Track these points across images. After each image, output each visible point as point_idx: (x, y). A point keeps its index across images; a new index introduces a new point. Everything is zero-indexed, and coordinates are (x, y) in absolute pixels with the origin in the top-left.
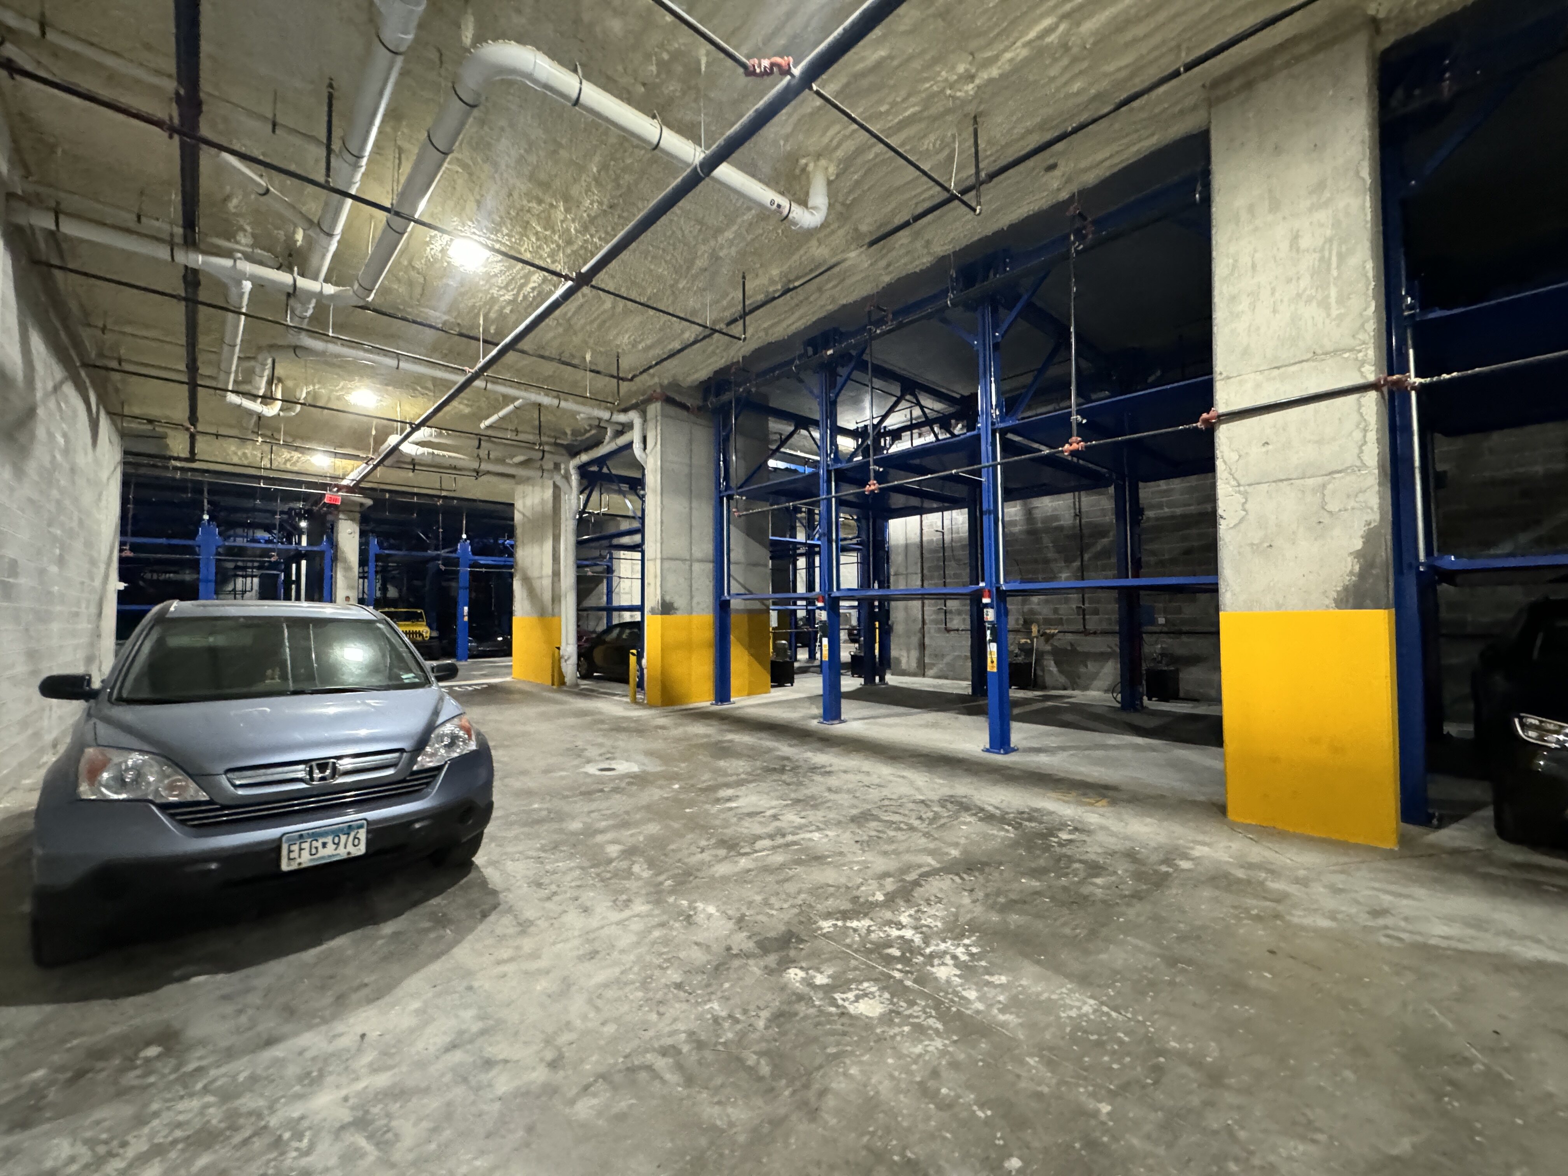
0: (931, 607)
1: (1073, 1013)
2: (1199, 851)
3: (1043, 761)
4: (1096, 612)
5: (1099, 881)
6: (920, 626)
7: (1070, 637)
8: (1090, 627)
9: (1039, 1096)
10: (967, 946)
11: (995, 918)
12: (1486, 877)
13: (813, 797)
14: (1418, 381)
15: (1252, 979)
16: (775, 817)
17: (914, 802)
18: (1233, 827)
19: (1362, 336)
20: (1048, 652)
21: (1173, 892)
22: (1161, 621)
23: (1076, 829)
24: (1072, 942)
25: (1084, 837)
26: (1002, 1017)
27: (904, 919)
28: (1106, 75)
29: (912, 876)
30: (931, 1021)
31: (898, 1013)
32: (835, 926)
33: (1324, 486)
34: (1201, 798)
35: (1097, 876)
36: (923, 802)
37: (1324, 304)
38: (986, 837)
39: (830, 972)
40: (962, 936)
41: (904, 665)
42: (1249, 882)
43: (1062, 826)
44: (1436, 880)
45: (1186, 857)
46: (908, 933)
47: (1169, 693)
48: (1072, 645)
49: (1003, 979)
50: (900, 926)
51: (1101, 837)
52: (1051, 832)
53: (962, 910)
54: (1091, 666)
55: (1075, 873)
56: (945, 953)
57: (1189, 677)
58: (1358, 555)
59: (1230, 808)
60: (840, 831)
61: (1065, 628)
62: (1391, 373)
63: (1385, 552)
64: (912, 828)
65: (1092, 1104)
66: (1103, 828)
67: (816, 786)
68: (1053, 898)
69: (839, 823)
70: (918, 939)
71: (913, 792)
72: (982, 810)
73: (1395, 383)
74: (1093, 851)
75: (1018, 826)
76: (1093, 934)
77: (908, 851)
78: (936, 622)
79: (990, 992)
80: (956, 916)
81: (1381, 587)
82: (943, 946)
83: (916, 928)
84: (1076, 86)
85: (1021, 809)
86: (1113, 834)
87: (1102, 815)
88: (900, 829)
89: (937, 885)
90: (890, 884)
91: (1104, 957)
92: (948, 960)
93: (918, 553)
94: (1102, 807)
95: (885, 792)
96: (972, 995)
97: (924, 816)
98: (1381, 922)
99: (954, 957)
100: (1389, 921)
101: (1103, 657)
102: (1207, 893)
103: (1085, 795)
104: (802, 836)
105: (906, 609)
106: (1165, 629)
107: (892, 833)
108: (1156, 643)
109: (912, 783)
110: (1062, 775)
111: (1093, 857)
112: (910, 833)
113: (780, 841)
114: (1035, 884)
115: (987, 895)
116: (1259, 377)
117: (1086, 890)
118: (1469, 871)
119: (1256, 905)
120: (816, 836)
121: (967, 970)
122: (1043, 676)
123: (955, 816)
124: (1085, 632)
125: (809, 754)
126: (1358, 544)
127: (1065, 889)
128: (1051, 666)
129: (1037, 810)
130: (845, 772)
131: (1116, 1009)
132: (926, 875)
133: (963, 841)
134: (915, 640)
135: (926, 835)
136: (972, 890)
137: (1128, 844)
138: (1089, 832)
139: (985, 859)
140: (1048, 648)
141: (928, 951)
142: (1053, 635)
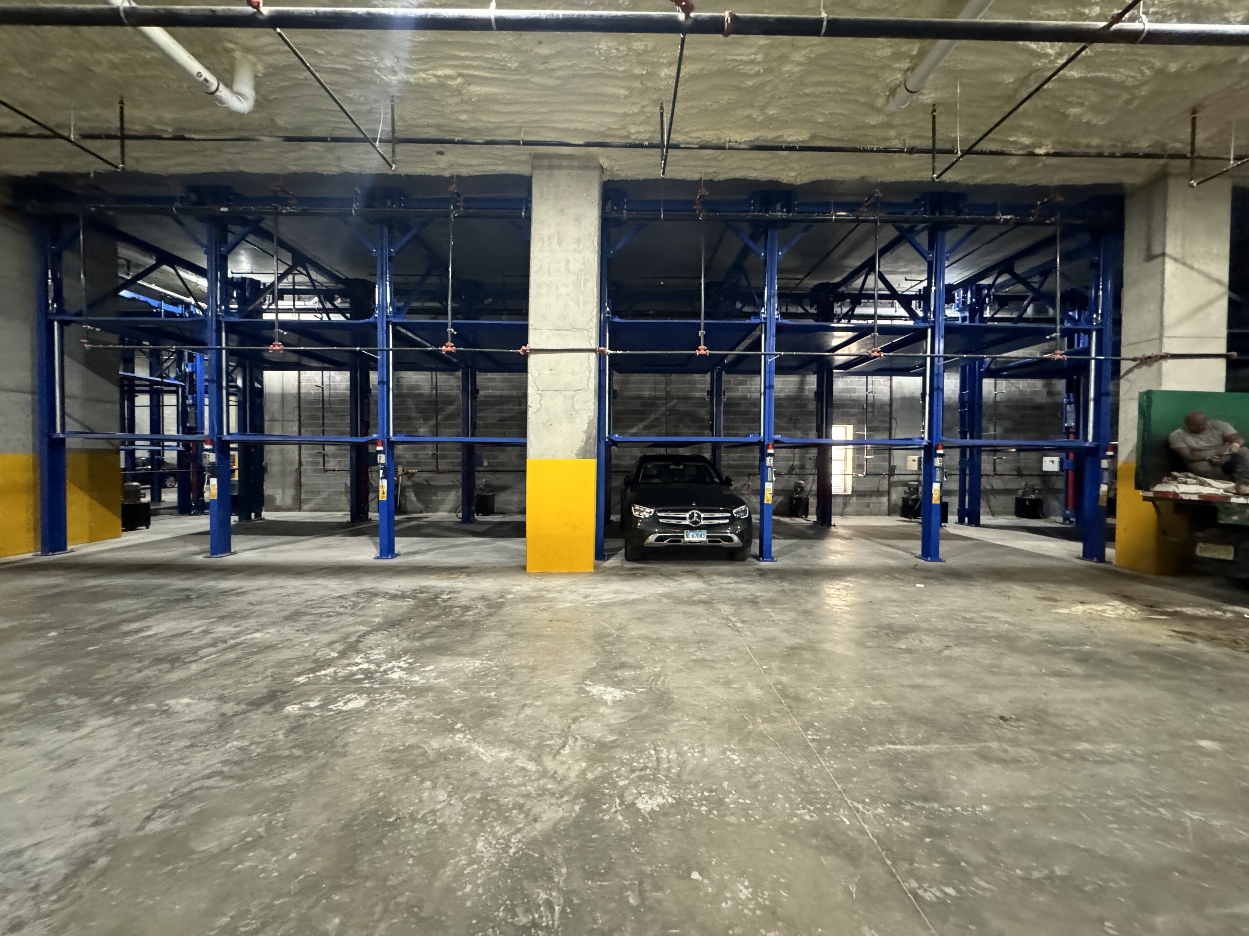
0: (306, 452)
1: (471, 668)
2: (515, 589)
3: (418, 559)
4: (444, 457)
5: (470, 613)
6: (297, 466)
7: (426, 475)
8: (441, 468)
9: (464, 701)
10: (405, 661)
11: (417, 644)
12: (621, 575)
13: (237, 612)
14: (610, 352)
15: (545, 632)
16: (206, 632)
17: (333, 598)
18: (529, 575)
19: (591, 324)
20: (409, 487)
21: (507, 609)
22: (485, 464)
23: (450, 592)
24: (464, 642)
25: (456, 595)
26: (436, 681)
27: (358, 660)
28: (481, 121)
29: (354, 638)
30: (398, 696)
31: (375, 700)
32: (309, 678)
33: (573, 396)
34: (513, 565)
35: (468, 611)
36: (341, 597)
37: (577, 302)
38: (395, 607)
39: (319, 698)
40: (400, 657)
41: (278, 502)
42: (538, 597)
43: (442, 592)
44: (607, 580)
45: (509, 593)
46: (365, 666)
47: (488, 510)
48: (427, 481)
49: (432, 667)
50: (357, 664)
51: (465, 593)
52: (436, 597)
53: (395, 647)
54: (440, 496)
55: (456, 612)
56: (393, 667)
57: (501, 499)
58: (586, 432)
59: (528, 567)
60: (279, 628)
61: (423, 468)
62: (600, 346)
63: (594, 432)
64: (339, 614)
65: (487, 695)
66: (465, 589)
67: (236, 604)
68: (447, 627)
69: (274, 623)
70: (373, 667)
71: (329, 592)
72: (387, 593)
73: (602, 351)
74: (463, 600)
75: (414, 598)
76: (472, 636)
77: (343, 626)
78: (313, 463)
79: (427, 674)
80: (393, 649)
81: (593, 448)
82: (390, 665)
83: (368, 662)
84: (463, 117)
85: (414, 588)
86: (472, 590)
87: (463, 582)
88: (330, 616)
89: (371, 639)
90: (339, 647)
91: (480, 643)
92: (396, 669)
93: (295, 404)
94: (463, 578)
95: (304, 597)
96: (417, 678)
97: (346, 605)
98: (588, 599)
99: (399, 667)
100: (591, 598)
101: (448, 488)
102: (521, 606)
103: (451, 574)
104: (243, 638)
105: (282, 452)
106: (487, 469)
107: (324, 620)
108: (482, 478)
109: (325, 587)
110: (435, 565)
111: (464, 603)
112: (339, 618)
113: (221, 646)
114: (435, 623)
115: (408, 636)
116: (549, 333)
117: (463, 619)
118: (615, 574)
119: (542, 605)
120: (258, 635)
121: (410, 670)
122: (405, 504)
123: (369, 600)
124: (438, 472)
125: (212, 583)
126: (586, 428)
127: (452, 621)
128: (412, 496)
129: (425, 587)
130: (258, 590)
131: (490, 660)
132: (364, 635)
133: (380, 613)
134: (291, 480)
135: (352, 615)
136: (398, 635)
137: (481, 593)
138: (459, 592)
139: (400, 618)
140: (409, 483)
141: (382, 669)
142: (413, 474)
